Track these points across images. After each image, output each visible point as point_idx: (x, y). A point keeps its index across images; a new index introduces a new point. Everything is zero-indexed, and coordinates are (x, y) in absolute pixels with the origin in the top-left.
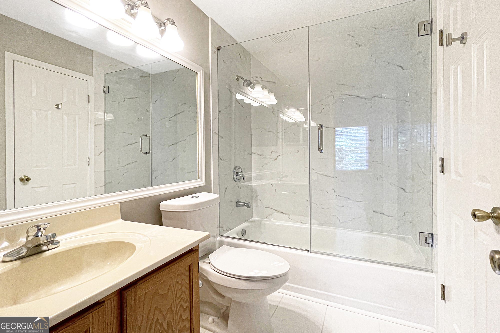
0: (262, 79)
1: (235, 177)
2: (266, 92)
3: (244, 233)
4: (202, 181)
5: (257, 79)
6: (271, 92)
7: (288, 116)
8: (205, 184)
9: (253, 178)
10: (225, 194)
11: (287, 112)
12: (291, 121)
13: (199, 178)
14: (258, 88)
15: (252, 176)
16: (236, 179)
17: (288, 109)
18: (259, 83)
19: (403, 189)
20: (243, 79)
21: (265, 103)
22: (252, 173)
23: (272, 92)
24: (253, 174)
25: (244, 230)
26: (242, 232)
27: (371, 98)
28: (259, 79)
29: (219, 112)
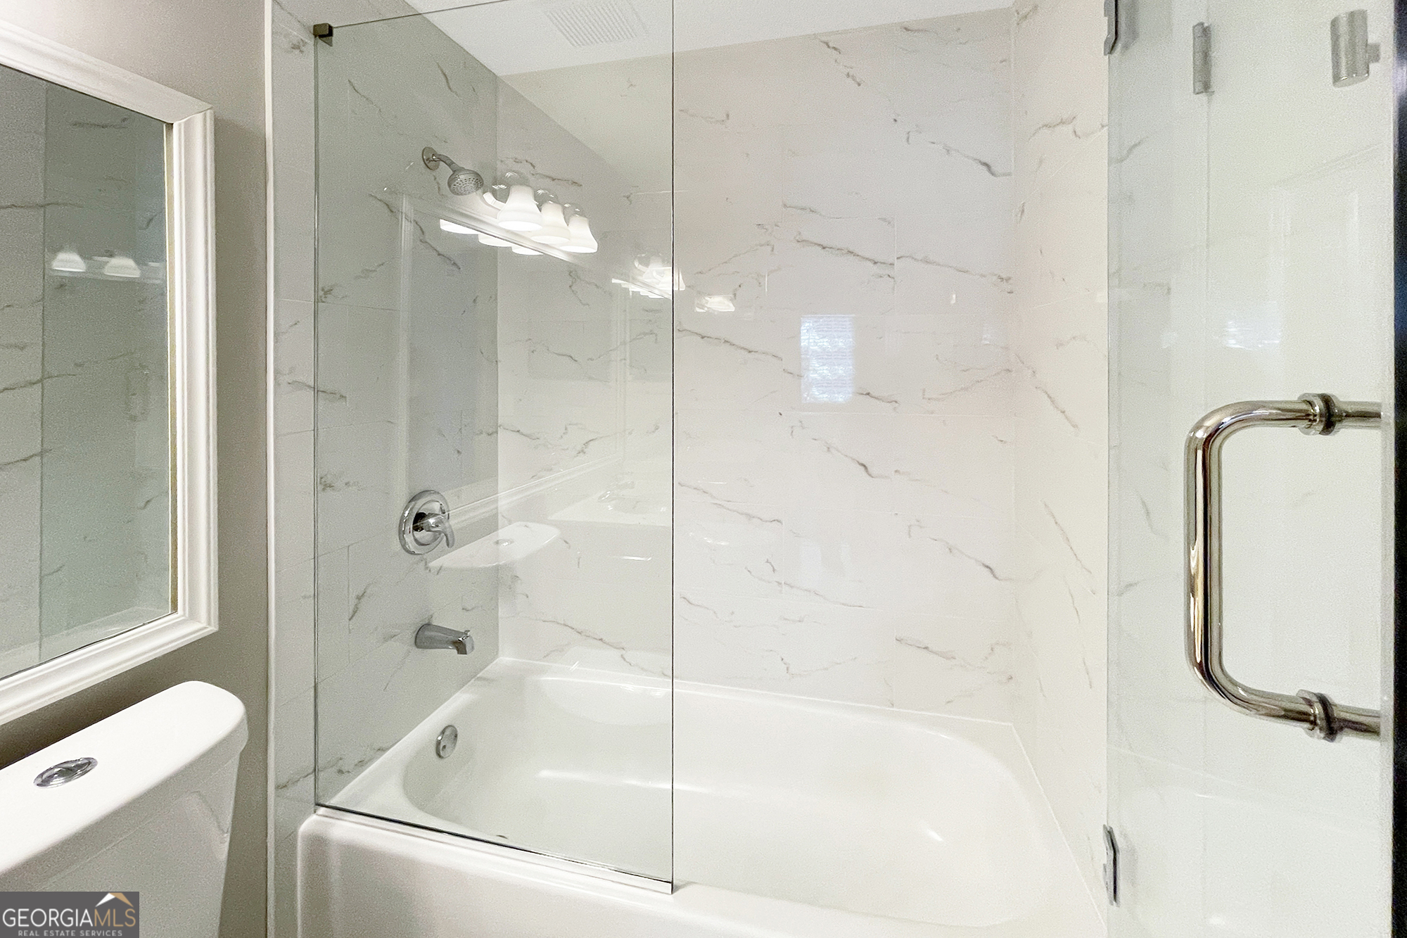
0: (534, 167)
1: (409, 538)
2: (553, 214)
3: (444, 747)
4: (193, 616)
5: (517, 167)
6: (576, 213)
7: (646, 285)
8: (213, 628)
9: (500, 517)
10: (351, 622)
11: (642, 273)
12: (652, 296)
13: (175, 608)
14: (521, 201)
15: (497, 508)
16: (411, 545)
17: (646, 263)
18: (523, 182)
19: (987, 567)
20: (450, 164)
21: (558, 249)
22: (496, 501)
23: (582, 214)
24: (500, 503)
25: (448, 732)
26: (439, 743)
27: (890, 261)
28: (525, 169)
29: (322, 294)
